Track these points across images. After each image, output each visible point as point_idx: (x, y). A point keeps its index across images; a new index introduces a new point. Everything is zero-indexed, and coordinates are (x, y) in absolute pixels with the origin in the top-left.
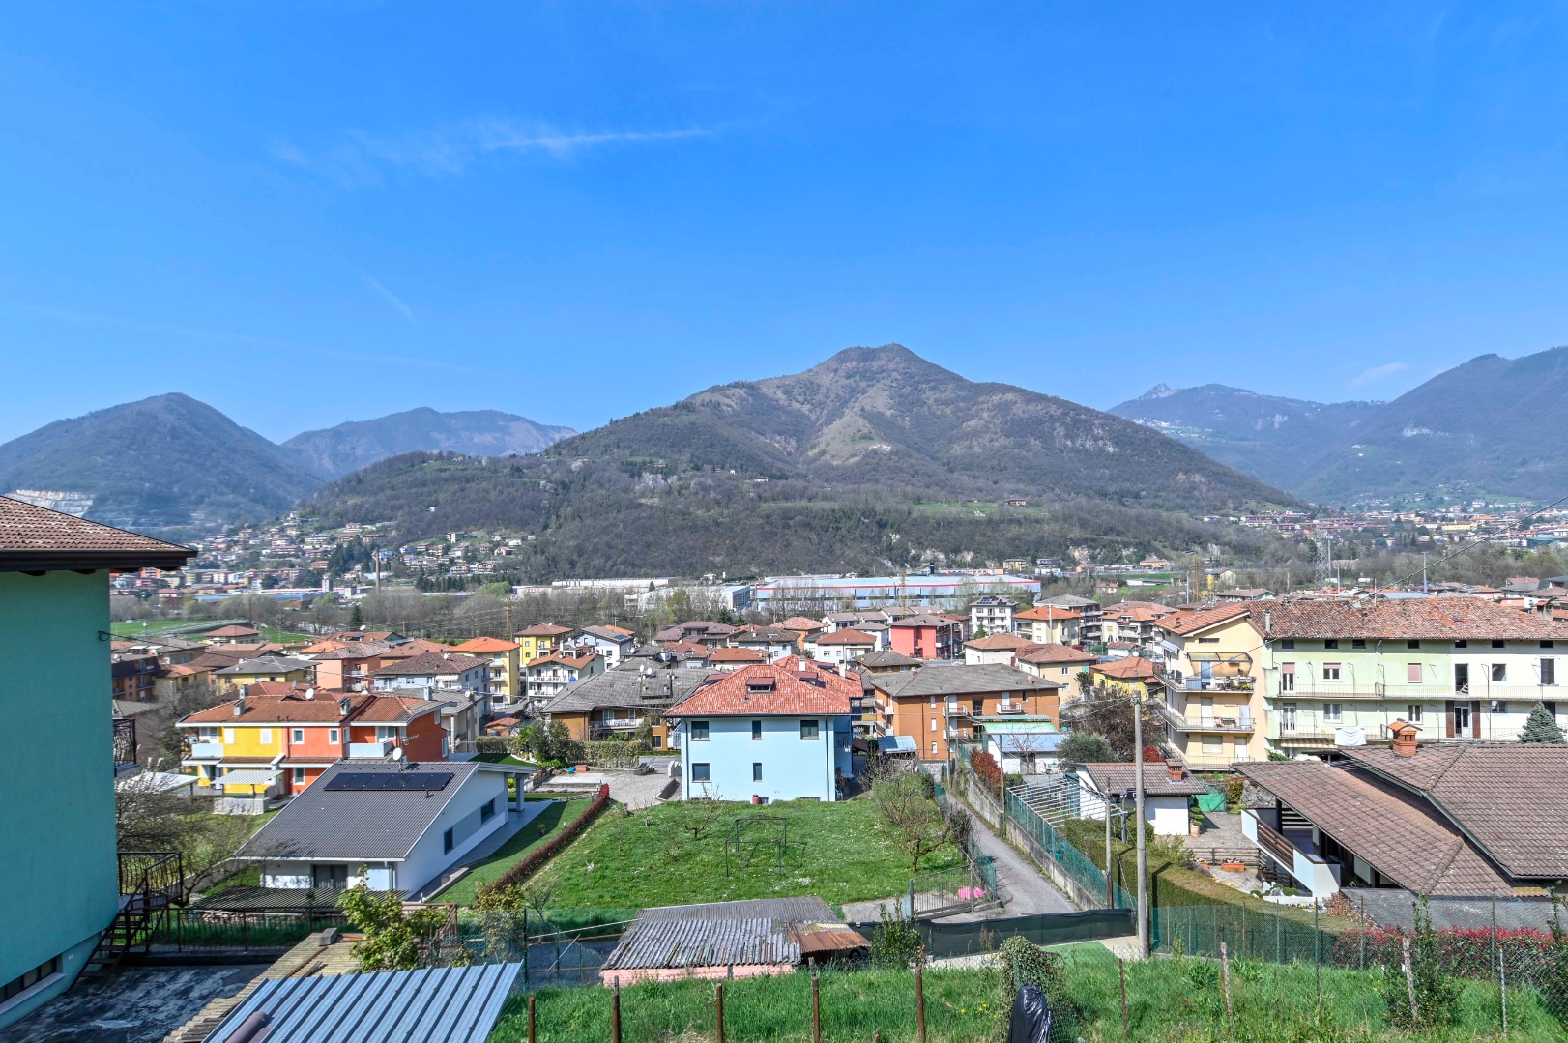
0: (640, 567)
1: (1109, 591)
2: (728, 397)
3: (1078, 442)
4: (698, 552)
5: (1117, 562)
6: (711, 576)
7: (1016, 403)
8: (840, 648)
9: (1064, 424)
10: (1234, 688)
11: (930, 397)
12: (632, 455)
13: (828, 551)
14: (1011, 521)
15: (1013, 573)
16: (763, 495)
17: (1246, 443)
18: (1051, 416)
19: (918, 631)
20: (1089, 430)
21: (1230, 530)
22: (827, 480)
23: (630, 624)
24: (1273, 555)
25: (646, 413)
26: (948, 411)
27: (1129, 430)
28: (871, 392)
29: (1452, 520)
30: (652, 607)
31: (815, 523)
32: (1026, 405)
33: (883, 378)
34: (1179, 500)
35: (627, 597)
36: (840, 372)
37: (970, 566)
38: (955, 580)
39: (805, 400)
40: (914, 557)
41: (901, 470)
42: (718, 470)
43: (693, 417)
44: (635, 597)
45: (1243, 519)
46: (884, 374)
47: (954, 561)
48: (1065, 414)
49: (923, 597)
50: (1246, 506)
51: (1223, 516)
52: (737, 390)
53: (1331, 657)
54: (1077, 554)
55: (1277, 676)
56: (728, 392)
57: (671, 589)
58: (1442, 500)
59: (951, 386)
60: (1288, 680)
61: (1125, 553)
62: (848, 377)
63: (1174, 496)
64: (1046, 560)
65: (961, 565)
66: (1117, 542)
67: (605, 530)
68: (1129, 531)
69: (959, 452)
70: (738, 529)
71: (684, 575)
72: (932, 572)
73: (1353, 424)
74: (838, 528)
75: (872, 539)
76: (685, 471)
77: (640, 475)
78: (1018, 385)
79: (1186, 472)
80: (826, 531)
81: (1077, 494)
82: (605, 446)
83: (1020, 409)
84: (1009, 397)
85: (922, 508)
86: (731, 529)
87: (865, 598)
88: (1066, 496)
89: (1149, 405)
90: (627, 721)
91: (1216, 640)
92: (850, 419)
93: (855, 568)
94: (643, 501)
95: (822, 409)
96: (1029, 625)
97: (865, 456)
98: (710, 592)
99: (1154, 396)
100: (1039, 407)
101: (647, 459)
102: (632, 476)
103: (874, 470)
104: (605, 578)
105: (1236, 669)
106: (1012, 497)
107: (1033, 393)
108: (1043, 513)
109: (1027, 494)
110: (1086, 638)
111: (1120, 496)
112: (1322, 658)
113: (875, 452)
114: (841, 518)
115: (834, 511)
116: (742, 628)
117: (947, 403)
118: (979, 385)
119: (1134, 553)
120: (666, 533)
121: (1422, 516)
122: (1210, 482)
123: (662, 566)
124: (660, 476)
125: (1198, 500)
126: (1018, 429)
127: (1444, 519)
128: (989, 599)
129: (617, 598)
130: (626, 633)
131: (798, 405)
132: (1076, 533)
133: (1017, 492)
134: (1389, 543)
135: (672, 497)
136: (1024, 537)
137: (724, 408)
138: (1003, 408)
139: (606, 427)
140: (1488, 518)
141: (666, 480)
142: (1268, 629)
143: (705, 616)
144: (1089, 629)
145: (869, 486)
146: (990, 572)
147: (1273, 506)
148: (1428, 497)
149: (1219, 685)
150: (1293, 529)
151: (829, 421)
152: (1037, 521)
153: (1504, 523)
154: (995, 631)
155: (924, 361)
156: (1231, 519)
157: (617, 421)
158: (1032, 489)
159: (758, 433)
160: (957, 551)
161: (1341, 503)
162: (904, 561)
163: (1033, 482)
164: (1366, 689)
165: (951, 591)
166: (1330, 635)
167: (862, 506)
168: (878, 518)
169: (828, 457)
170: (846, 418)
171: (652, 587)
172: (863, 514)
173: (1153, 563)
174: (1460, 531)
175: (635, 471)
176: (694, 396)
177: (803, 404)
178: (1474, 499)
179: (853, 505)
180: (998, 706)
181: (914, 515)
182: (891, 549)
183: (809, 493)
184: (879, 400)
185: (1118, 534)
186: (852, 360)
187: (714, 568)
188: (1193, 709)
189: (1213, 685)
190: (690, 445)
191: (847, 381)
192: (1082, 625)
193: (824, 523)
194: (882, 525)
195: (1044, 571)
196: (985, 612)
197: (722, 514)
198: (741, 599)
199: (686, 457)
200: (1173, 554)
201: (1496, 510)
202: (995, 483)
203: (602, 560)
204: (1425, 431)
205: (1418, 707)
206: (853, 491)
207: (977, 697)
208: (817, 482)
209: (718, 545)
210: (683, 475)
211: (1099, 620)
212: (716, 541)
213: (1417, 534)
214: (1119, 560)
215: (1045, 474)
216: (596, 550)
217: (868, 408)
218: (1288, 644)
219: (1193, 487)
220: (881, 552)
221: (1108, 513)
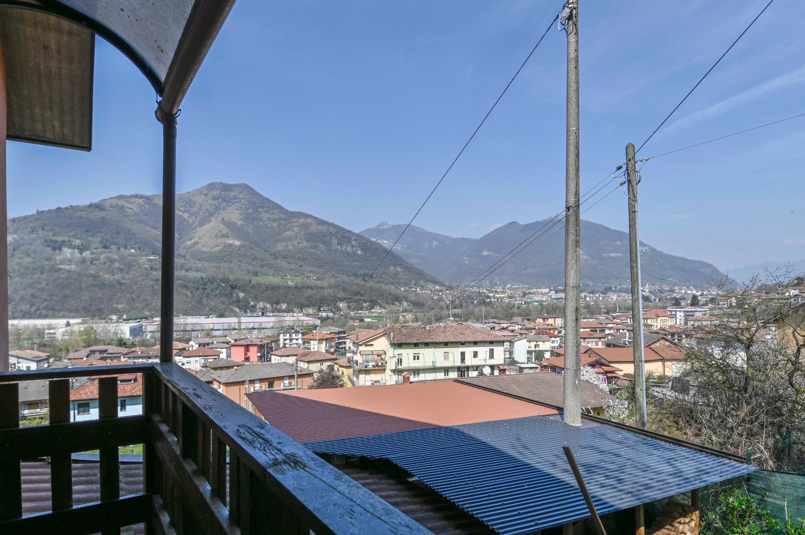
0: (59, 311)
1: (355, 324)
2: (131, 203)
3: (344, 248)
4: (105, 301)
5: (361, 310)
6: (114, 317)
7: (312, 224)
8: (198, 358)
9: (337, 238)
10: (378, 367)
11: (265, 216)
12: (54, 235)
13: (198, 302)
14: (308, 287)
15: (308, 315)
16: (155, 266)
17: (421, 253)
18: (330, 233)
19: (247, 347)
20: (349, 242)
21: (412, 295)
22: (199, 260)
23: (48, 349)
24: (429, 307)
25: (66, 208)
26: (275, 225)
27: (368, 243)
28: (229, 209)
29: (499, 292)
30: (67, 337)
31: (190, 285)
32: (318, 226)
33: (236, 202)
34: (391, 280)
35: (47, 331)
36: (209, 196)
37: (285, 311)
38: (273, 319)
39: (186, 210)
40: (252, 306)
41: (246, 256)
42: (122, 249)
43: (103, 214)
44: (52, 331)
45: (418, 289)
46: (237, 200)
47: (276, 309)
48: (338, 232)
49: (255, 329)
50: (420, 283)
51: (410, 288)
52: (137, 199)
53: (416, 351)
54: (341, 305)
55: (395, 360)
56: (130, 200)
57: (82, 326)
58: (496, 284)
59: (276, 211)
60: (400, 361)
61: (365, 305)
62: (214, 199)
63: (388, 277)
64: (326, 308)
65: (280, 311)
66: (361, 300)
67: (30, 286)
68: (366, 294)
69: (280, 248)
70: (135, 287)
71: (94, 316)
72: (263, 315)
73: (464, 248)
74: (205, 289)
75: (227, 295)
76: (96, 249)
77: (60, 249)
78: (313, 214)
79: (394, 266)
80: (197, 290)
81: (343, 274)
82: (32, 228)
83: (314, 228)
84: (309, 220)
85: (258, 278)
86: (131, 287)
87: (220, 330)
88: (337, 275)
89: (378, 231)
90: (38, 410)
91: (372, 345)
92: (215, 225)
93: (216, 312)
94: (62, 266)
95: (197, 217)
96: (309, 343)
97: (224, 247)
98: (112, 327)
99: (381, 227)
100: (324, 228)
101: (67, 239)
102: (54, 249)
103: (230, 255)
104: (30, 318)
105: (380, 358)
106: (309, 275)
107: (321, 219)
108: (325, 284)
109: (317, 273)
110: (338, 348)
111: (364, 277)
112: (412, 352)
113: (230, 245)
114: (207, 282)
115: (202, 278)
116: (133, 349)
117: (274, 220)
118: (292, 212)
119: (369, 305)
120: (80, 289)
121: (488, 290)
122: (404, 272)
123: (77, 311)
124: (77, 251)
125: (399, 280)
126: (314, 238)
127: (496, 292)
128: (290, 330)
129: (40, 333)
130: (43, 355)
131: (181, 213)
132: (341, 294)
133: (312, 272)
134: (475, 302)
135: (85, 265)
136: (314, 296)
137: (128, 210)
138: (306, 226)
139: (34, 215)
140: (511, 291)
141: (81, 253)
142: (392, 340)
143: (107, 342)
144: (340, 343)
145: (226, 265)
146: (296, 315)
147: (431, 284)
148: (491, 282)
149: (373, 365)
150: (439, 295)
151: (202, 224)
152: (322, 288)
153: (517, 294)
154: (292, 346)
155: (261, 196)
156: (413, 289)
157: (42, 212)
158: (320, 270)
159: (152, 228)
160: (278, 303)
161: (458, 284)
162: (246, 308)
163: (321, 267)
164: (429, 364)
165: (271, 325)
166: (415, 341)
167: (220, 276)
168: (231, 283)
169: (200, 246)
170: (212, 224)
171: (68, 324)
172: (222, 281)
173: (377, 310)
174: (501, 297)
175: (57, 247)
176: (104, 200)
177: (184, 212)
178: (507, 283)
179: (215, 275)
180: (282, 385)
181: (253, 282)
182: (239, 302)
183: (186, 267)
184: (234, 214)
185: (362, 295)
186: (217, 189)
187: (116, 311)
188: (362, 377)
189: (371, 365)
190: (101, 232)
191: (214, 202)
192: (337, 342)
193: (196, 286)
194: (233, 287)
195: (324, 314)
196: (288, 336)
197: (124, 278)
198: (134, 332)
199: (98, 239)
200: (386, 306)
201: (515, 288)
202: (301, 266)
203: (28, 306)
204: (491, 253)
205: (448, 371)
206: (215, 267)
207: (272, 380)
208: (192, 260)
209: (120, 297)
210: (95, 251)
211: (345, 339)
212: (119, 294)
213: (485, 298)
214: (361, 309)
215: (327, 263)
216: (22, 299)
217: (226, 219)
218: (400, 345)
219: (397, 274)
220: (232, 303)
221: (357, 285)
